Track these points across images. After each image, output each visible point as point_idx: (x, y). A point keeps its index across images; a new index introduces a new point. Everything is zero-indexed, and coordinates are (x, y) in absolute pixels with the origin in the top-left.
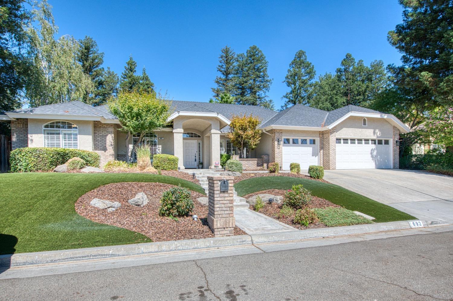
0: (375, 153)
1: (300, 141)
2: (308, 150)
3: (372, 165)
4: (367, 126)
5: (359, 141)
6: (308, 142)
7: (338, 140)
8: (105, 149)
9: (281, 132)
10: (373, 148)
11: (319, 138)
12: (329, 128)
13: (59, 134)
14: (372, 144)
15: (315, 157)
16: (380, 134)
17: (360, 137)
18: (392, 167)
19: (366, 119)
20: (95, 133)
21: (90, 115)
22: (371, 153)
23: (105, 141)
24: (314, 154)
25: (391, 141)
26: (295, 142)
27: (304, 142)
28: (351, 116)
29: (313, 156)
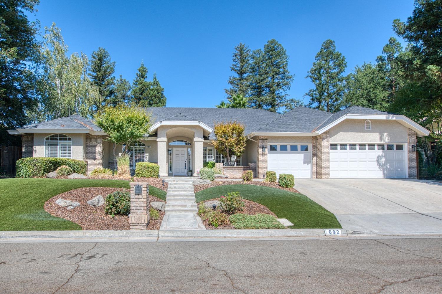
0: (383, 160)
1: (289, 148)
2: (299, 157)
3: (379, 174)
4: (371, 129)
5: (361, 147)
6: (299, 148)
7: (334, 146)
8: (94, 158)
9: (266, 138)
10: (380, 155)
11: (311, 144)
12: (318, 133)
13: (57, 145)
14: (378, 149)
15: (308, 164)
16: (388, 139)
17: (362, 141)
18: (407, 176)
19: (369, 121)
20: (86, 144)
21: (80, 128)
22: (378, 161)
23: (95, 151)
24: (306, 161)
25: (406, 146)
26: (284, 148)
27: (294, 149)
28: (347, 119)
29: (304, 163)
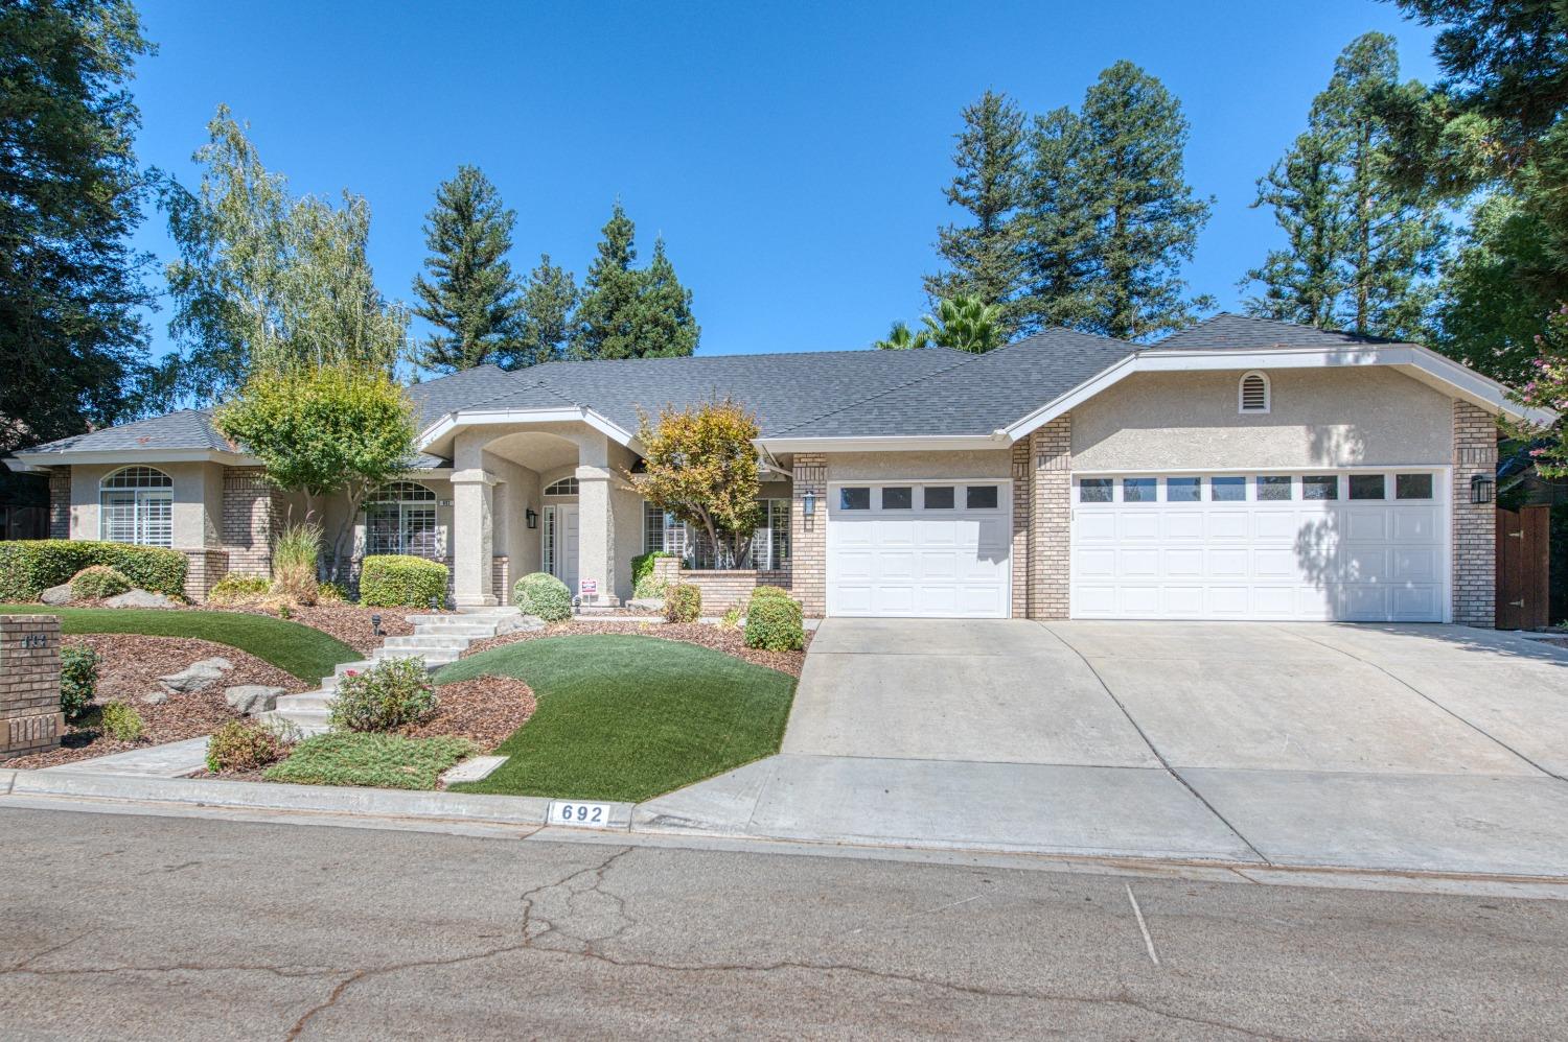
0: (1329, 544)
1: (918, 497)
2: (961, 531)
3: (1313, 604)
4: (1267, 411)
5: (1220, 488)
6: (961, 498)
7: (1095, 488)
8: (247, 543)
9: (822, 462)
10: (1317, 524)
11: (1010, 480)
12: (1007, 436)
14: (1306, 496)
15: (996, 563)
16: (1353, 452)
17: (1224, 465)
18: (1448, 615)
19: (1262, 376)
22: (1302, 549)
23: (250, 518)
24: (990, 550)
25: (1445, 482)
26: (897, 499)
27: (939, 499)
28: (1135, 374)
29: (982, 557)
